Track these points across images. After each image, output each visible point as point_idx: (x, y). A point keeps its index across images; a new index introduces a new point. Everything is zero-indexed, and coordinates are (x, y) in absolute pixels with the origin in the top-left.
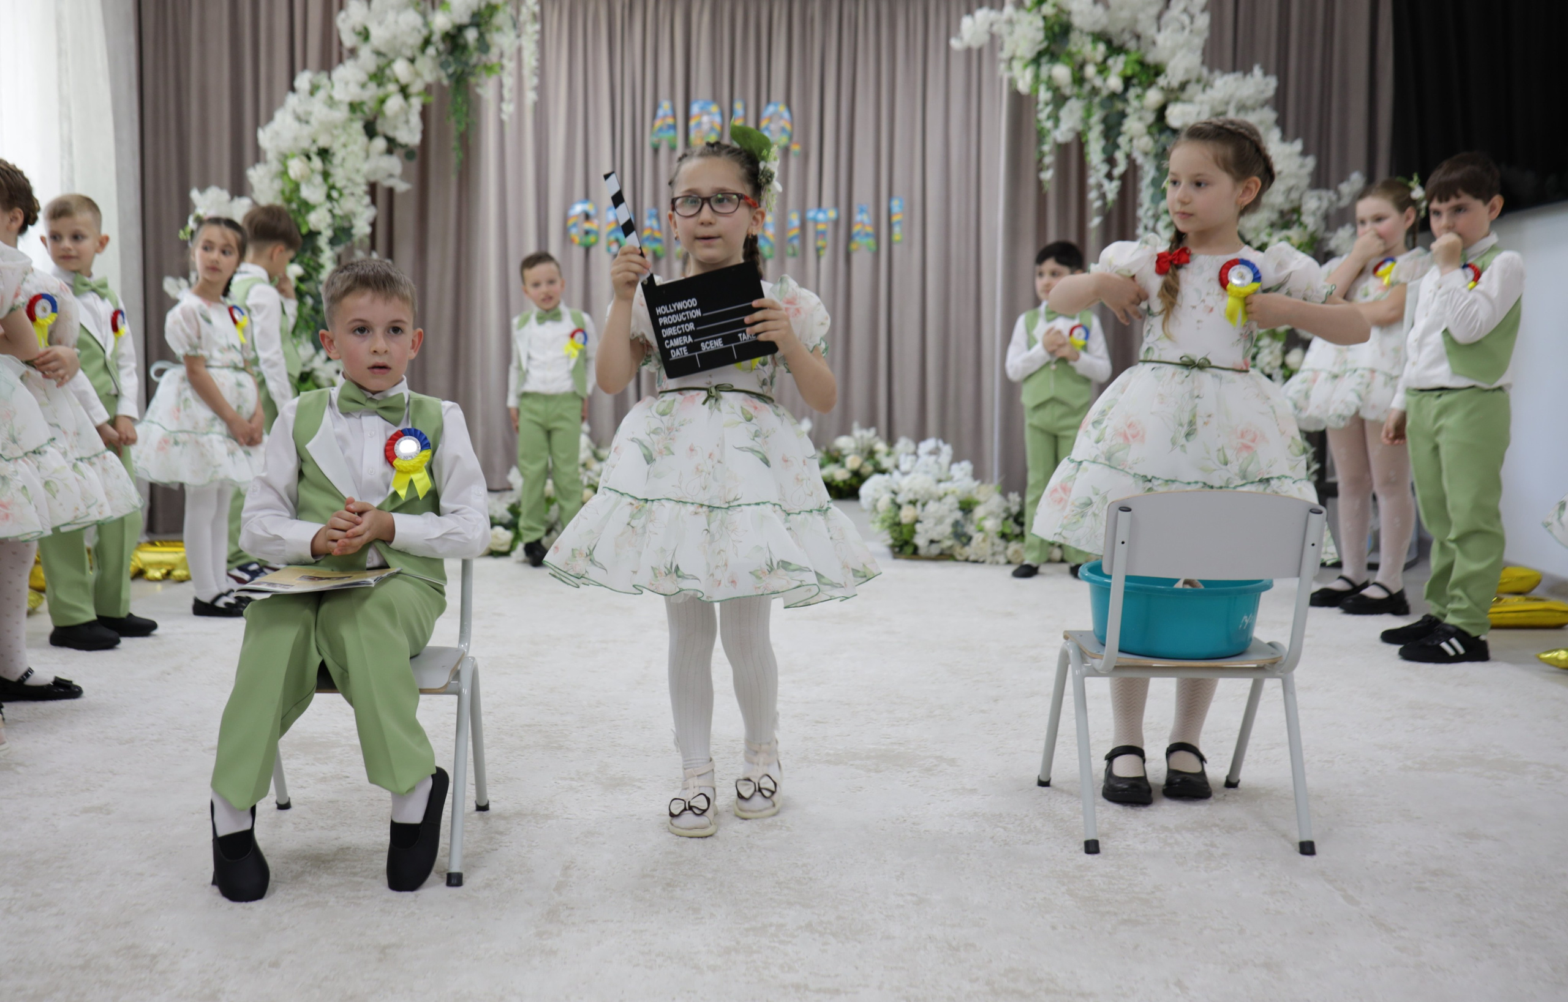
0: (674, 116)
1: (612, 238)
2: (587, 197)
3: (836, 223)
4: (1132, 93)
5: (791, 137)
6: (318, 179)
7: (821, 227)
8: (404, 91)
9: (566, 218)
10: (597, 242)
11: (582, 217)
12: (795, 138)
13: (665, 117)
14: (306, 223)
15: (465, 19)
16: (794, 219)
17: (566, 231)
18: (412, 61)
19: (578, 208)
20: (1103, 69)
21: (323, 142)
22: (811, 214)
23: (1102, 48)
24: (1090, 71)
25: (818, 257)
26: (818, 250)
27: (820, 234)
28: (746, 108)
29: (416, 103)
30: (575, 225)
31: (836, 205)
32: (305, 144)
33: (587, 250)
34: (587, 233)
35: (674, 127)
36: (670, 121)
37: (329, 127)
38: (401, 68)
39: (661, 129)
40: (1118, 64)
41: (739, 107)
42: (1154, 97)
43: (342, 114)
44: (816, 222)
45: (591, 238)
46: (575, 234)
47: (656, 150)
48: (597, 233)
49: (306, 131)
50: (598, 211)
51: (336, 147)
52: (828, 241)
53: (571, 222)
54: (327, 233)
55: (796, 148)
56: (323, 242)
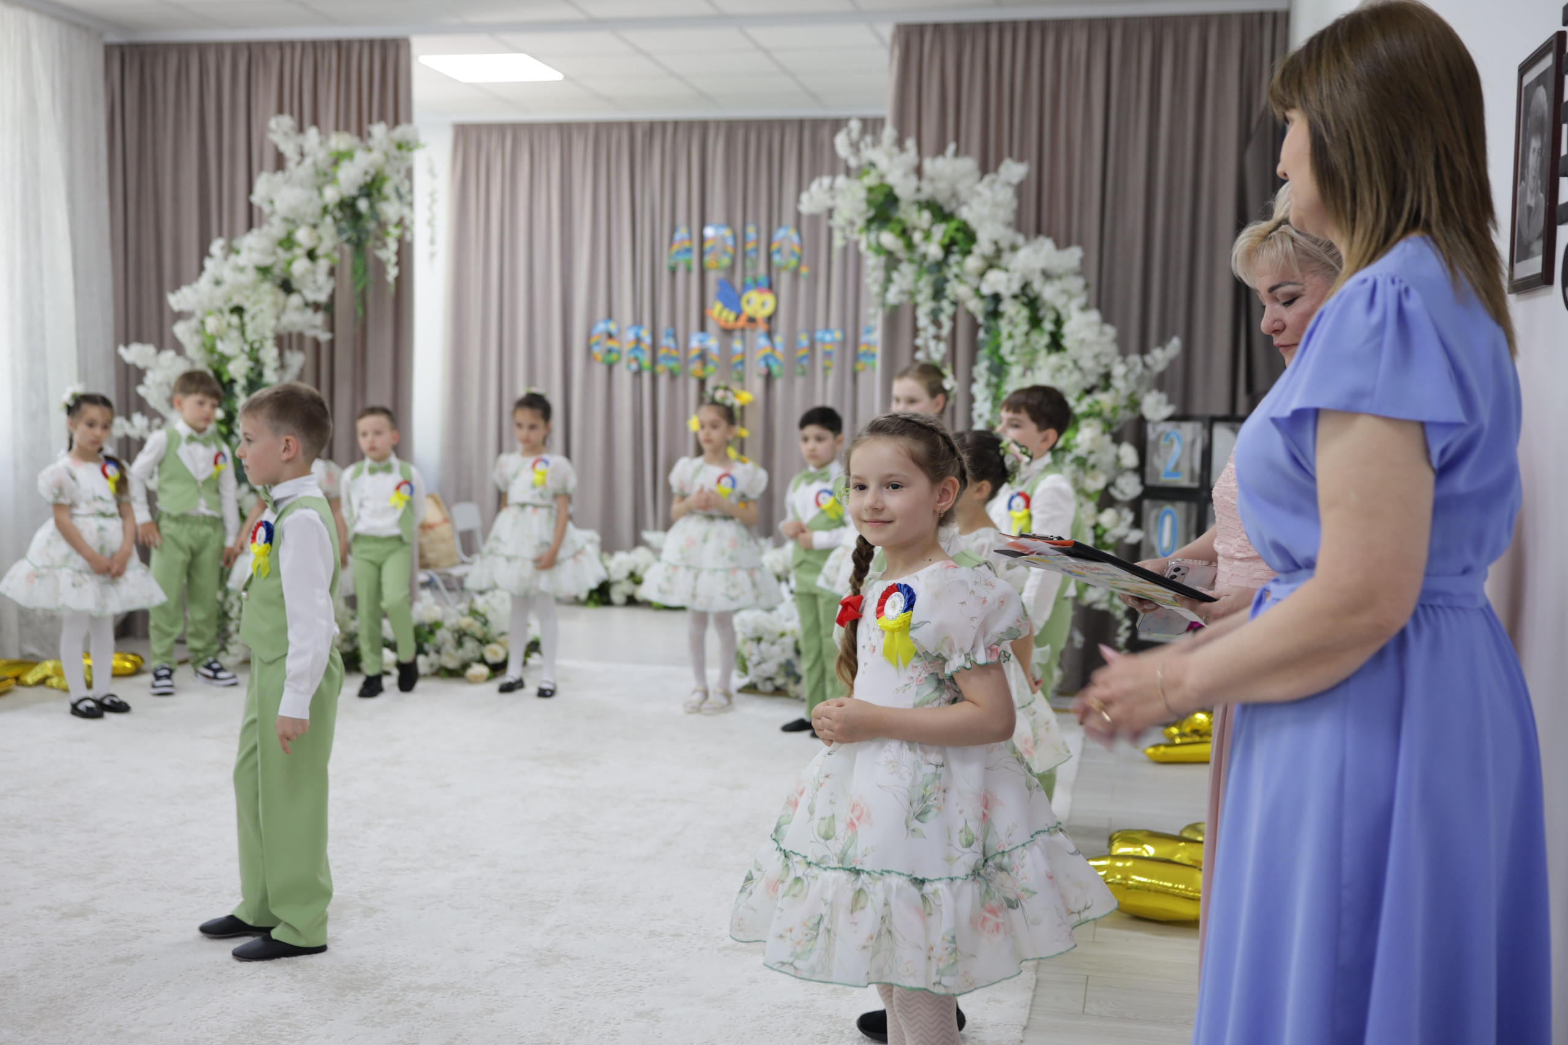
0: (690, 239)
1: (632, 356)
2: (610, 316)
3: (843, 343)
4: (954, 259)
5: (800, 259)
6: (235, 334)
7: (828, 348)
8: (311, 255)
9: (589, 336)
10: (619, 360)
11: (605, 336)
12: (805, 260)
13: (682, 240)
14: (227, 372)
15: (353, 192)
16: (804, 340)
17: (589, 350)
18: (315, 226)
19: (601, 327)
20: (927, 236)
21: (237, 300)
22: (819, 335)
23: (926, 215)
24: (917, 237)
25: (825, 378)
26: (826, 369)
27: (828, 355)
28: (758, 232)
29: (323, 265)
30: (597, 344)
31: (843, 328)
32: (219, 303)
33: (610, 367)
34: (610, 351)
35: (689, 250)
36: (687, 244)
37: (239, 288)
38: (303, 235)
39: (678, 253)
40: (940, 232)
41: (751, 231)
42: (973, 263)
43: (251, 276)
44: (824, 342)
45: (614, 357)
46: (597, 351)
47: (673, 271)
48: (619, 352)
49: (220, 292)
50: (620, 330)
51: (246, 305)
52: (834, 361)
53: (593, 340)
54: (242, 382)
55: (804, 271)
56: (238, 389)
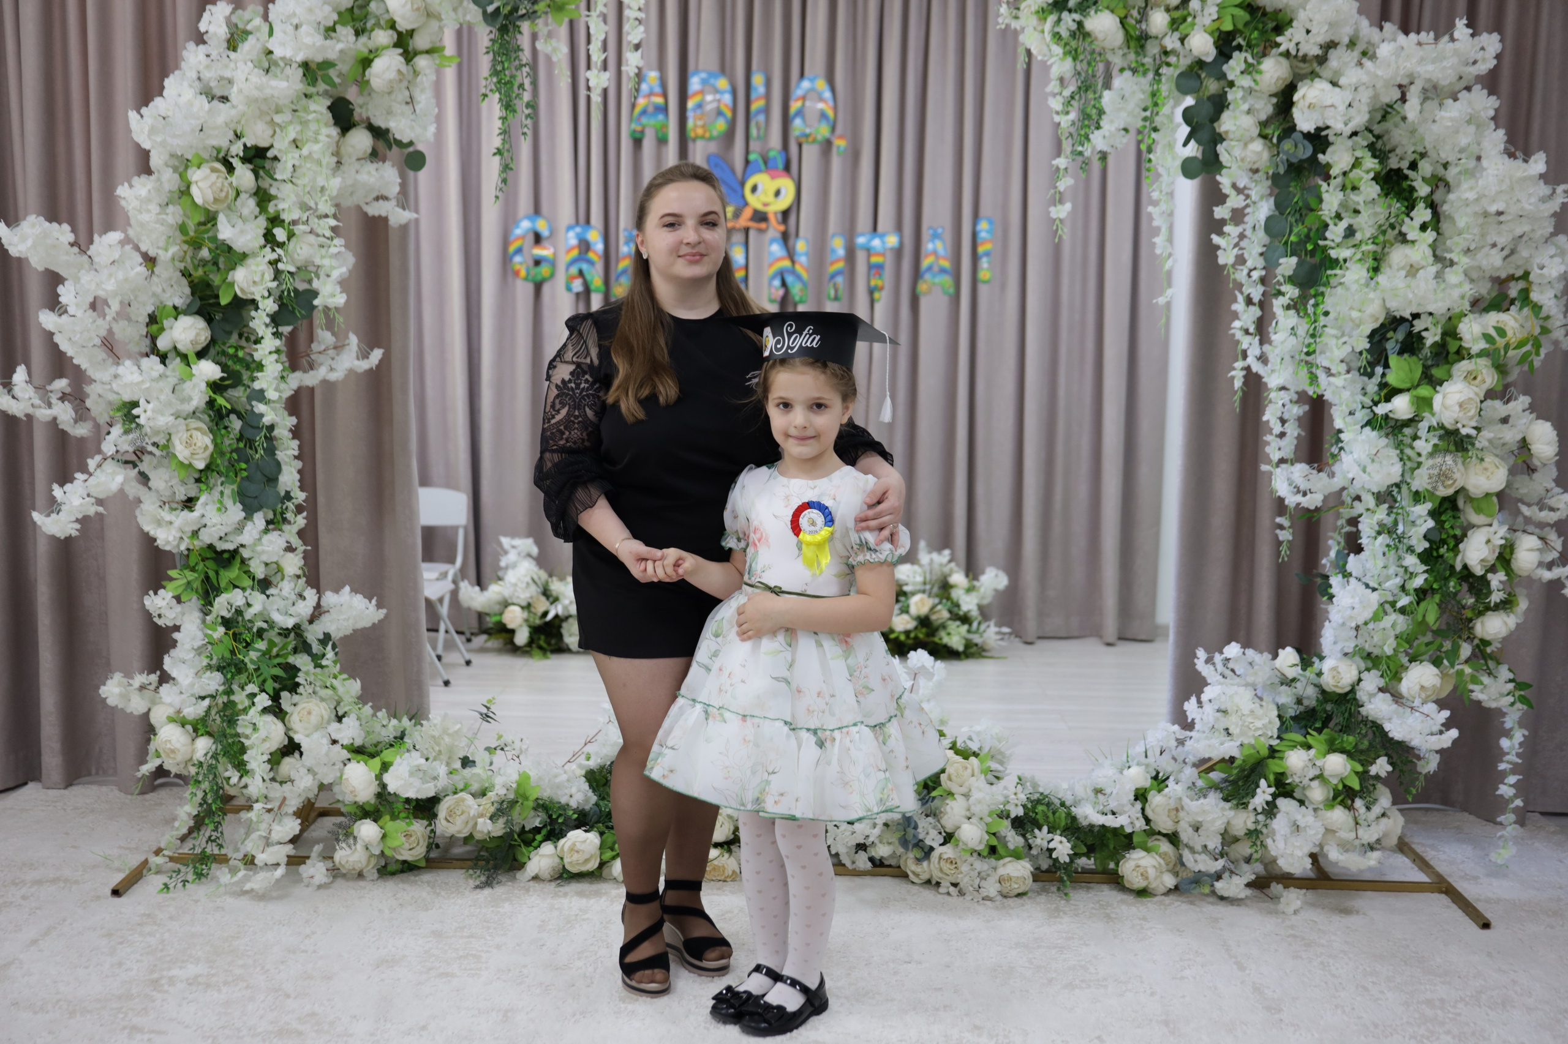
0: (665, 93)
1: (574, 270)
2: (537, 211)
3: (898, 252)
5: (833, 129)
7: (876, 259)
9: (506, 242)
10: (552, 275)
11: (531, 238)
12: (839, 130)
13: (651, 94)
16: (838, 246)
17: (506, 259)
19: (524, 225)
22: (861, 240)
25: (871, 303)
26: (870, 292)
27: (876, 269)
28: (768, 83)
30: (519, 251)
31: (899, 228)
33: (538, 287)
34: (537, 262)
35: (664, 108)
36: (658, 100)
39: (644, 112)
41: (758, 80)
44: (869, 251)
45: (544, 270)
46: (521, 263)
47: (637, 142)
48: (553, 263)
50: (553, 232)
52: (886, 279)
53: (513, 246)
55: (840, 144)
